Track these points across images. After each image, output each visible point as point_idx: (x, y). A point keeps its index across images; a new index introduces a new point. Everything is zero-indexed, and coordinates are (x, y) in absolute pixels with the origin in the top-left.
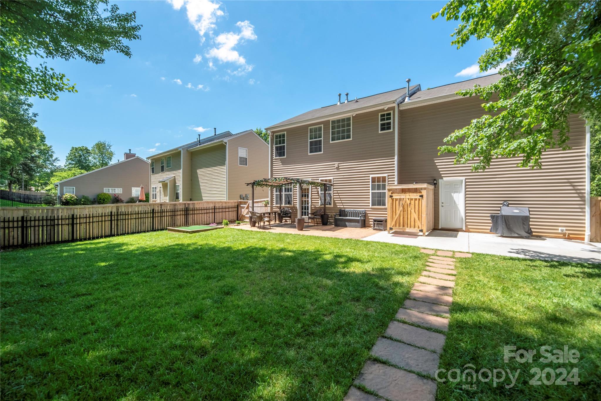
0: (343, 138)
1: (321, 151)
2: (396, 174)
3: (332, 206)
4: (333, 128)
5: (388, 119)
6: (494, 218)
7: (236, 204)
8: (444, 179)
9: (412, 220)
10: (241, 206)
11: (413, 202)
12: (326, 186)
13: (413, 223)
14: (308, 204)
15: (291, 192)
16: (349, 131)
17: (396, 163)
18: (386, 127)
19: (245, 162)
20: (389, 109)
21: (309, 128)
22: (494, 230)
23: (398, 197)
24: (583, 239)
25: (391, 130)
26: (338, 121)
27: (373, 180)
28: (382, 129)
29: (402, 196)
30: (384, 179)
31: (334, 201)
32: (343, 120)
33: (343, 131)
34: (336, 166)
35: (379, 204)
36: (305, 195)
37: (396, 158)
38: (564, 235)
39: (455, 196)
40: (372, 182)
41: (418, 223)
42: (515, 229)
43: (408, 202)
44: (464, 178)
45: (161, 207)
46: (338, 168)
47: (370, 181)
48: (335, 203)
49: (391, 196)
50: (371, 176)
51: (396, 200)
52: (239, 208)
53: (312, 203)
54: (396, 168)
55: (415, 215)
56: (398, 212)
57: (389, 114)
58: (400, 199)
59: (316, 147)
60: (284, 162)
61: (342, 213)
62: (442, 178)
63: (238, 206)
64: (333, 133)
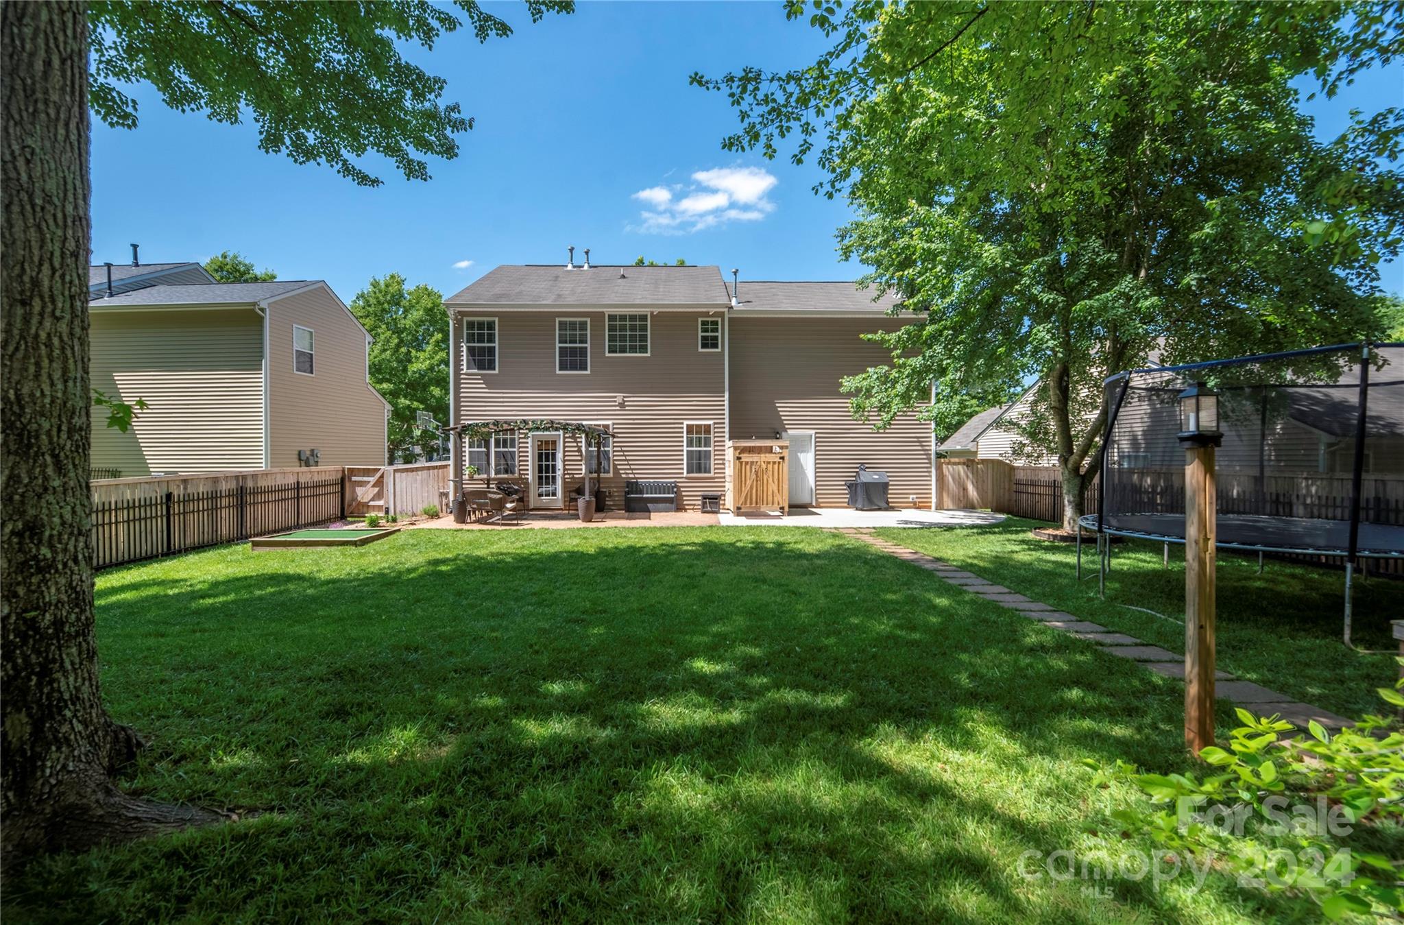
0: (633, 349)
1: (586, 369)
2: (727, 421)
3: (611, 475)
4: (612, 328)
5: (713, 331)
6: (852, 487)
7: (339, 476)
8: (790, 432)
9: (770, 493)
10: (354, 479)
11: (770, 467)
12: (598, 437)
13: (770, 498)
14: (554, 471)
15: (513, 446)
16: (643, 338)
17: (726, 403)
18: (710, 342)
19: (307, 365)
20: (715, 314)
21: (557, 320)
22: (852, 503)
23: (749, 460)
24: (930, 507)
25: (719, 350)
26: (623, 318)
27: (690, 429)
28: (704, 346)
29: (754, 458)
30: (707, 429)
31: (615, 465)
32: (633, 318)
33: (633, 338)
34: (619, 400)
35: (699, 471)
36: (547, 455)
37: (727, 395)
38: (915, 503)
39: (802, 456)
40: (688, 433)
41: (778, 498)
42: (876, 501)
43: (764, 466)
44: (813, 432)
45: (185, 488)
46: (622, 405)
47: (685, 430)
48: (616, 470)
49: (739, 458)
50: (686, 422)
51: (747, 463)
52: (347, 485)
53: (565, 470)
54: (727, 412)
55: (773, 487)
56: (749, 483)
57: (716, 323)
58: (752, 463)
59: (573, 359)
60: (490, 383)
61: (633, 486)
62: (785, 430)
63: (343, 480)
64: (612, 339)
